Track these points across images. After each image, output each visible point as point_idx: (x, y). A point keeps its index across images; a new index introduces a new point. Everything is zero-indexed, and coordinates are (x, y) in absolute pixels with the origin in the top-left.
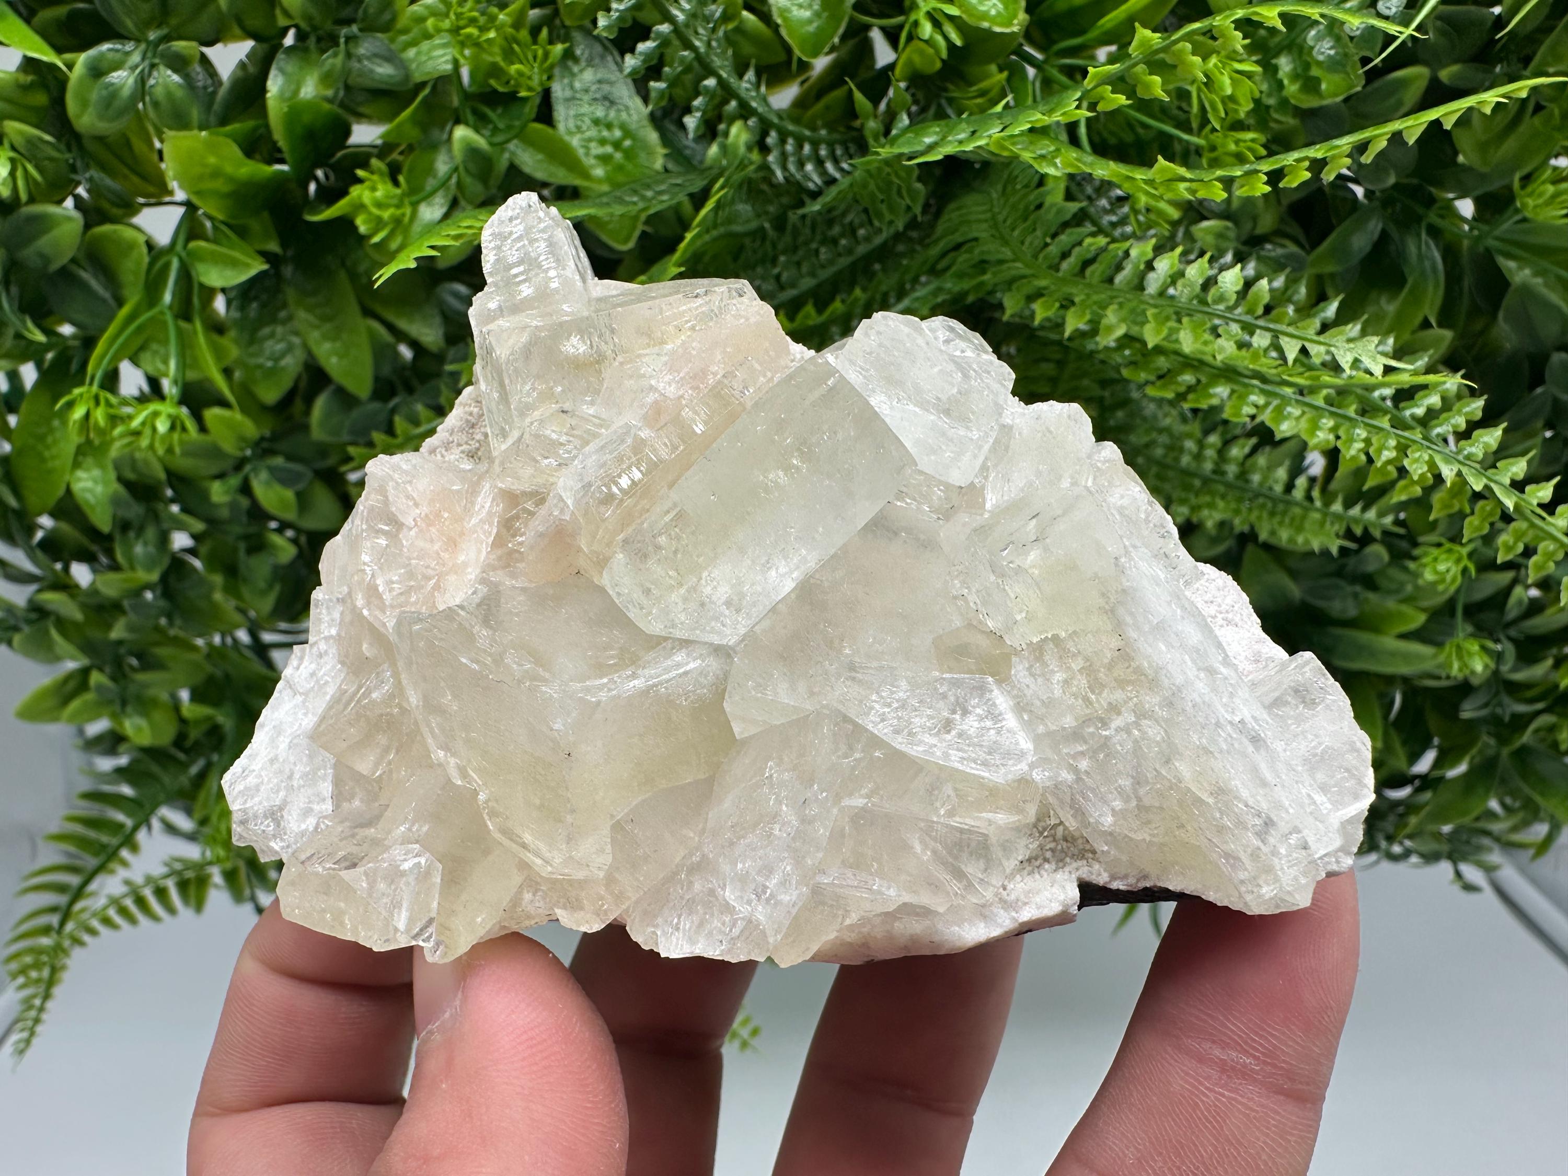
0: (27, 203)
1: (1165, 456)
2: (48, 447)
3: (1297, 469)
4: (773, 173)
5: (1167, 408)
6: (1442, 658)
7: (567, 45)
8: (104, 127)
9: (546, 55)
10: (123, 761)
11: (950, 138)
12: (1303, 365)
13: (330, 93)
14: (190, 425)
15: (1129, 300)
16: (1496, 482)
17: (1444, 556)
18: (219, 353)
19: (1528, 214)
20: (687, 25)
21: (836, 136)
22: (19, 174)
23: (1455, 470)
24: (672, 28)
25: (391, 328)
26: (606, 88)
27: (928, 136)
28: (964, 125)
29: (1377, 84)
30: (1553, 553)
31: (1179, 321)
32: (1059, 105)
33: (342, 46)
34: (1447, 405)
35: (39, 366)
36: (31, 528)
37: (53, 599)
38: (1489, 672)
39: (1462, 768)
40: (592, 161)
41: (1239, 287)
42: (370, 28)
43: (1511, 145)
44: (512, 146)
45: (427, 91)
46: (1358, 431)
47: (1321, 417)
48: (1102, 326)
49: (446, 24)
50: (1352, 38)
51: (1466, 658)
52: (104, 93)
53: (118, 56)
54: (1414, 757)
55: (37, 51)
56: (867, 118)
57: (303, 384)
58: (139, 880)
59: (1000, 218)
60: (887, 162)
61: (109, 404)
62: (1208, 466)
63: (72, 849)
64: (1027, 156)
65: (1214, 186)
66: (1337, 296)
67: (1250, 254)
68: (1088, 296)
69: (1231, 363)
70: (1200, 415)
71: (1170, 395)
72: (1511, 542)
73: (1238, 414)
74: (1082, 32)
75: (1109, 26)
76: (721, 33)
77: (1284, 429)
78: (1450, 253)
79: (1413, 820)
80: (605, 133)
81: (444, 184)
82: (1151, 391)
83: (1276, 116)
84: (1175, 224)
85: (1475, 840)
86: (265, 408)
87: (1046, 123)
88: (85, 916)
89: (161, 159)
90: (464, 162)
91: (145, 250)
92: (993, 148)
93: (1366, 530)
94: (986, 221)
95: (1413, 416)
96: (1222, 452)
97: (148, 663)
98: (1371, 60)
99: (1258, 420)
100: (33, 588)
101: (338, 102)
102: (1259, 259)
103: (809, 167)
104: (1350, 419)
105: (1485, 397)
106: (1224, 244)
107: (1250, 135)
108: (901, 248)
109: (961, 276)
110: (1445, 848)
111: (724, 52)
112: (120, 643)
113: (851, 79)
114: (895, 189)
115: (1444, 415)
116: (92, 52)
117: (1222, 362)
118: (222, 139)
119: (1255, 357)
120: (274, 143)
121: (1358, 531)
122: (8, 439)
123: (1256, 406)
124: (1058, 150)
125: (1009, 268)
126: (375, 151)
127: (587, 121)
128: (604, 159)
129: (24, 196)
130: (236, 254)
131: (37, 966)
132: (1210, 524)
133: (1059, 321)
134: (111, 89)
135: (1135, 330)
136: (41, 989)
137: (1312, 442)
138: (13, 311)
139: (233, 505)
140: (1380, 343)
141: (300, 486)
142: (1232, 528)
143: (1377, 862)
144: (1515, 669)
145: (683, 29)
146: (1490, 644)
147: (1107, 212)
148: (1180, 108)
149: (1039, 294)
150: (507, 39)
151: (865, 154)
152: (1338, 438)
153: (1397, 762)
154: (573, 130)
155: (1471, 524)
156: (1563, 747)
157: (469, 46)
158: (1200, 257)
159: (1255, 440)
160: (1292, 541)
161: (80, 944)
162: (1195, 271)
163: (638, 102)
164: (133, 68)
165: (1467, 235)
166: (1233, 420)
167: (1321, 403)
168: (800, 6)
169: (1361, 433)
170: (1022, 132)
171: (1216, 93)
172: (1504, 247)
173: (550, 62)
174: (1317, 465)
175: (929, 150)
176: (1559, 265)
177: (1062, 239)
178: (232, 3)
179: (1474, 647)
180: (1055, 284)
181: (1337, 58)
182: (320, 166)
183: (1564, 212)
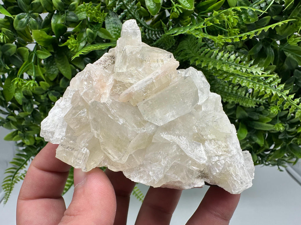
0: (6, 43)
1: (222, 89)
2: (10, 89)
3: (247, 91)
4: (147, 37)
5: (222, 81)
6: (275, 127)
7: (108, 13)
8: (20, 29)
10: (24, 148)
11: (179, 31)
12: (246, 73)
13: (63, 22)
14: (37, 85)
15: (214, 61)
16: (283, 95)
17: (275, 108)
18: (42, 71)
19: (290, 44)
20: (130, 10)
21: (159, 30)
22: (5, 38)
23: (275, 92)
24: (127, 10)
25: (75, 66)
26: (115, 21)
27: (175, 30)
28: (182, 29)
29: (261, 19)
30: (294, 108)
31: (223, 65)
32: (200, 25)
33: (65, 14)
34: (274, 80)
35: (8, 74)
36: (7, 104)
37: (11, 117)
38: (283, 130)
39: (279, 148)
40: (113, 35)
41: (235, 58)
42: (71, 10)
43: (286, 31)
44: (97, 32)
45: (81, 22)
46: (257, 85)
47: (250, 82)
48: (209, 66)
49: (85, 10)
51: (279, 127)
52: (21, 23)
53: (23, 16)
54: (270, 146)
55: (8, 15)
56: (164, 27)
57: (58, 77)
59: (190, 45)
60: (168, 35)
61: (21, 81)
62: (230, 91)
63: (15, 165)
64: (194, 34)
65: (229, 40)
66: (253, 59)
67: (237, 52)
68: (206, 60)
69: (233, 72)
70: (228, 82)
71: (222, 78)
72: (286, 106)
74: (205, 10)
75: (210, 9)
76: (137, 11)
77: (243, 85)
78: (275, 51)
79: (270, 158)
80: (115, 29)
81: (85, 39)
82: (218, 78)
83: (242, 26)
84: (223, 46)
85: (282, 162)
86: (51, 81)
87: (198, 28)
88: (17, 177)
89: (31, 34)
90: (89, 35)
91: (28, 52)
92: (188, 33)
93: (260, 103)
94: (187, 46)
95: (268, 82)
96: (232, 89)
97: (29, 129)
98: (259, 15)
99: (238, 83)
100: (7, 115)
101: (65, 24)
102: (239, 52)
103: (154, 36)
104: (256, 83)
105: (281, 79)
106: (232, 50)
107: (237, 29)
109: (182, 56)
110: (276, 163)
111: (137, 14)
112: (24, 126)
113: (161, 19)
114: (169, 40)
115: (273, 82)
116: (18, 15)
117: (231, 72)
118: (43, 31)
119: (237, 71)
120: (53, 32)
121: (258, 103)
122: (3, 87)
123: (238, 81)
124: (200, 33)
125: (191, 55)
126: (72, 33)
127: (112, 27)
128: (115, 34)
129: (5, 42)
130: (46, 53)
131: (8, 187)
132: (230, 102)
133: (201, 65)
135: (215, 66)
136: (9, 191)
137: (249, 87)
138: (3, 63)
139: (45, 100)
140: (261, 69)
141: (58, 96)
142: (234, 103)
143: (263, 166)
144: (289, 129)
146: (284, 125)
147: (210, 44)
148: (224, 24)
149: (197, 60)
150: (96, 12)
151: (164, 34)
152: (253, 86)
153: (267, 147)
154: (109, 29)
155: (279, 102)
156: (298, 144)
157: (89, 14)
158: (227, 52)
159: (238, 86)
160: (246, 105)
161: (16, 182)
162: (226, 55)
163: (121, 23)
164: (26, 18)
165: (278, 48)
166: (234, 83)
167: (250, 80)
168: (152, 6)
169: (258, 85)
170: (193, 30)
171: (230, 22)
172: (286, 50)
173: (105, 16)
174: (251, 91)
175: (175, 34)
176: (296, 53)
177: (201, 49)
178: (45, 6)
179: (281, 125)
180: (200, 58)
181: (253, 15)
182: (61, 36)
183: (297, 43)
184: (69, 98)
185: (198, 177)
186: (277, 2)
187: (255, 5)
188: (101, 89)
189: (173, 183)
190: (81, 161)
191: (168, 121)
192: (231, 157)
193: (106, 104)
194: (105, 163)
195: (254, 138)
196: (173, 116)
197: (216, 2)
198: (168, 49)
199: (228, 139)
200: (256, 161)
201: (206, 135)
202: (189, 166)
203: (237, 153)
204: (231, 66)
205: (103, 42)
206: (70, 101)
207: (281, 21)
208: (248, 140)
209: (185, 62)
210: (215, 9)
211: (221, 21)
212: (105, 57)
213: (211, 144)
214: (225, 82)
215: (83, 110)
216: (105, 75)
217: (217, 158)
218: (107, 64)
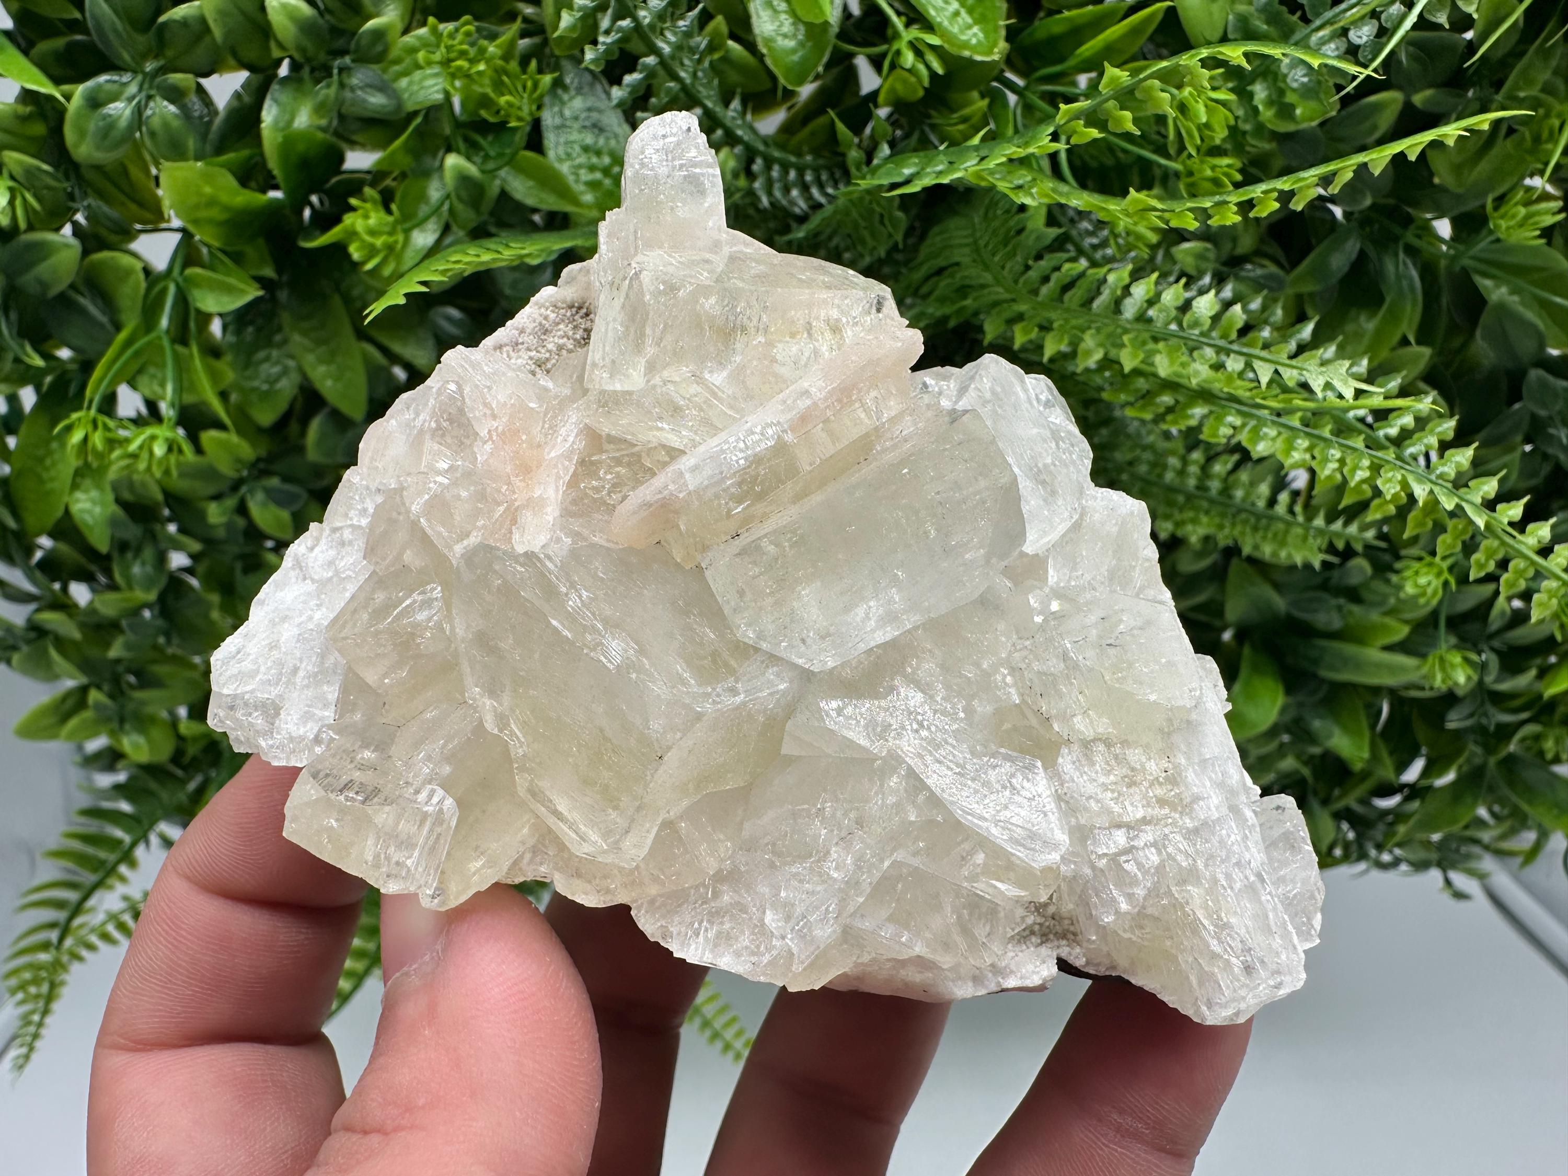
0: (26, 231)
1: (1150, 472)
2: (47, 469)
3: (1280, 483)
4: (759, 198)
5: (1148, 427)
6: (1425, 670)
7: (556, 75)
8: (100, 157)
9: (536, 85)
10: (121, 777)
11: (928, 170)
12: (1277, 388)
13: (323, 122)
14: (187, 448)
15: (1106, 325)
16: (1467, 501)
17: (1425, 570)
18: (214, 376)
19: (1501, 235)
20: (673, 57)
21: (821, 162)
22: (18, 202)
23: (1427, 489)
24: (658, 60)
25: (385, 351)
26: (595, 115)
27: (908, 167)
28: (942, 157)
29: (1350, 109)
30: (1525, 570)
31: (1155, 345)
32: (1034, 138)
33: (335, 77)
34: (1421, 422)
35: (38, 389)
36: (29, 550)
37: (50, 618)
38: (1472, 685)
39: (1450, 777)
40: (582, 188)
41: (1217, 308)
42: (363, 59)
43: (1484, 167)
44: (503, 173)
45: (418, 120)
46: (1332, 451)
47: (1297, 437)
48: (1080, 350)
49: (437, 57)
51: (1449, 670)
52: (101, 124)
53: (115, 87)
54: (1402, 766)
55: (35, 82)
56: (850, 149)
57: (298, 406)
58: (136, 895)
59: (982, 243)
60: (868, 192)
61: (106, 428)
62: (1192, 482)
63: (70, 865)
64: (1003, 186)
65: (1186, 216)
66: (1314, 315)
67: (1228, 277)
68: (1066, 321)
69: (1206, 386)
71: (1150, 415)
72: (1483, 560)
73: (1215, 435)
74: (1062, 60)
75: (1087, 54)
76: (706, 64)
77: (1261, 449)
78: (1428, 271)
79: (1402, 829)
80: (595, 160)
81: (436, 211)
82: (1129, 412)
83: (1253, 142)
84: (1154, 248)
85: (1464, 849)
86: (260, 430)
87: (1022, 155)
88: (83, 932)
89: (158, 184)
90: (456, 189)
91: (142, 276)
92: (970, 180)
93: (1348, 545)
94: (967, 245)
95: (1387, 438)
96: (1205, 468)
97: (146, 681)
98: (1344, 88)
99: (1234, 440)
100: (32, 607)
101: (331, 130)
102: (1238, 280)
103: (795, 193)
104: (1325, 440)
105: (1457, 417)
106: (1204, 265)
107: (1226, 161)
109: (942, 300)
110: (1434, 856)
111: (710, 82)
112: (118, 661)
113: (833, 108)
114: (877, 218)
115: (1416, 436)
116: (90, 84)
117: (1198, 385)
118: (217, 170)
119: (1230, 379)
120: (269, 170)
121: (1340, 545)
122: (8, 461)
123: (1234, 428)
124: (1034, 180)
125: (990, 294)
126: (369, 177)
127: (577, 148)
128: (593, 185)
129: (22, 224)
130: (232, 281)
131: (36, 981)
132: (1193, 539)
133: (1040, 346)
134: (108, 120)
135: (1113, 353)
136: (41, 1004)
137: (1291, 461)
138: (12, 337)
139: (229, 526)
140: (1351, 366)
141: (297, 507)
142: (1216, 542)
143: (1366, 872)
144: (1498, 680)
145: (670, 61)
146: (1474, 657)
147: (1088, 234)
148: (1159, 133)
149: (1020, 317)
150: (496, 71)
151: (848, 182)
152: (1314, 458)
153: (1386, 772)
154: (563, 156)
155: (1444, 542)
156: (1549, 756)
157: (459, 78)
158: (1177, 281)
159: (1236, 457)
160: (1277, 556)
161: (78, 959)
162: (1172, 295)
163: (627, 128)
164: (130, 99)
165: (1445, 255)
166: (1212, 440)
167: (1296, 423)
168: (785, 36)
169: (1336, 453)
170: (998, 165)
171: (1192, 121)
172: (1482, 267)
173: (539, 92)
174: (1300, 480)
175: (907, 182)
176: (1535, 283)
177: (1042, 263)
178: (227, 35)
179: (1456, 658)
180: (1034, 309)
181: (1311, 85)
182: (313, 192)
183: (1538, 233)
184: (352, 526)
185: (1023, 937)
186: (1434, 19)
187: (1321, 34)
188: (517, 482)
189: (889, 965)
190: (416, 854)
191: (862, 647)
192: (1196, 831)
193: (539, 559)
194: (541, 864)
195: (1317, 724)
196: (891, 618)
197: (1119, 17)
198: (867, 260)
199: (1176, 738)
200: (1331, 848)
201: (1065, 718)
202: (973, 878)
203: (1225, 811)
204: (1195, 354)
205: (534, 228)
206: (360, 543)
207: (1459, 118)
208: (1286, 738)
209: (955, 330)
210: (1111, 54)
211: (1141, 114)
212: (543, 310)
213: (1092, 764)
214: (1167, 435)
215: (423, 593)
216: (541, 406)
217: (1120, 838)
218: (550, 346)
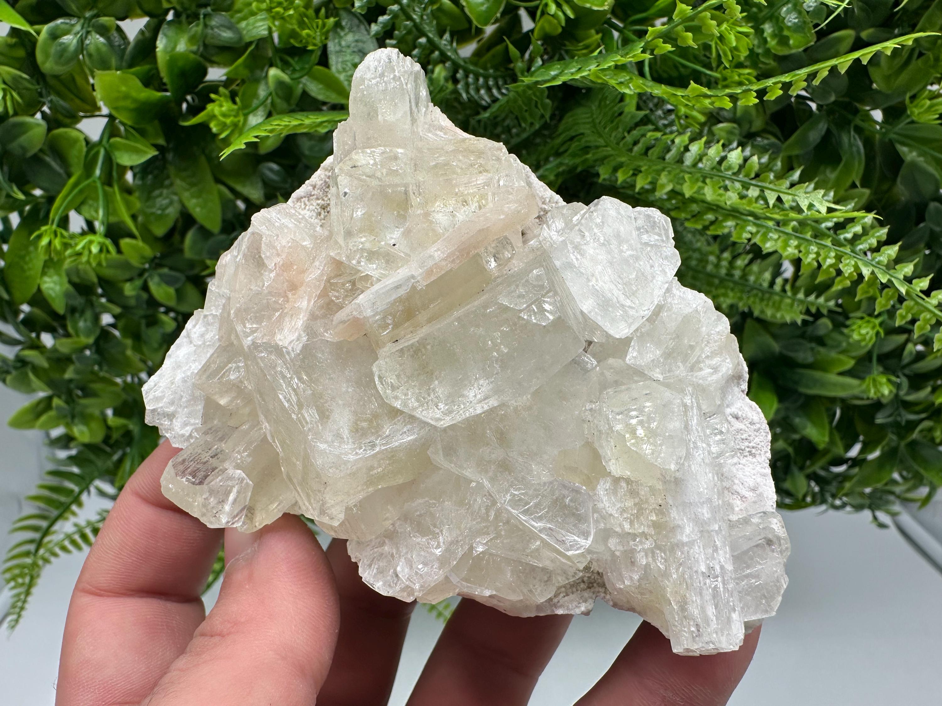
0: (13, 116)
1: (697, 265)
2: (26, 263)
3: (777, 272)
4: (460, 95)
5: (698, 237)
6: (864, 387)
7: (337, 19)
8: (59, 69)
9: (324, 25)
10: (73, 452)
11: (566, 72)
12: (779, 208)
13: (194, 48)
14: (112, 249)
15: (674, 169)
16: (895, 278)
17: (864, 325)
18: (128, 205)
19: (915, 119)
20: (408, 6)
21: (498, 73)
22: (8, 98)
23: (870, 270)
24: (399, 7)
25: (232, 190)
26: (360, 45)
27: (554, 70)
28: (574, 64)
29: (823, 40)
30: (930, 319)
31: (704, 182)
32: (631, 50)
33: (202, 20)
34: (865, 232)
35: (21, 214)
36: (17, 312)
37: (30, 354)
38: (892, 396)
39: (877, 454)
41: (741, 161)
42: (218, 9)
43: (904, 77)
44: (304, 80)
45: (252, 47)
46: (812, 247)
47: (790, 239)
48: (658, 185)
49: (264, 6)
50: (808, 12)
51: (878, 387)
52: (59, 48)
53: (67, 27)
54: (848, 447)
55: (18, 23)
56: (517, 61)
57: (180, 225)
58: (83, 523)
59: (597, 121)
60: (529, 87)
61: (62, 236)
62: (723, 271)
63: (42, 505)
64: (612, 82)
65: (725, 99)
66: (799, 167)
67: (747, 143)
68: (650, 167)
69: (735, 206)
70: (718, 240)
71: (699, 227)
72: (904, 314)
73: (740, 238)
74: (646, 10)
75: (662, 5)
76: (429, 11)
77: (768, 247)
78: (868, 143)
79: (848, 485)
81: (263, 103)
82: (687, 224)
83: (762, 59)
84: (702, 125)
85: (884, 497)
86: (157, 239)
87: (623, 63)
88: (50, 546)
89: (94, 90)
90: (276, 90)
91: (84, 143)
92: (592, 78)
93: (818, 310)
94: (588, 123)
95: (845, 239)
96: (731, 263)
97: (87, 393)
98: (820, 25)
99: (752, 242)
100: (18, 348)
101: (199, 54)
102: (753, 147)
103: (482, 92)
104: (807, 240)
105: (889, 226)
106: (732, 137)
107: (747, 71)
108: (538, 140)
109: (574, 155)
110: (867, 502)
111: (431, 22)
112: (70, 381)
113: (508, 38)
114: (533, 103)
115: (864, 238)
116: (52, 24)
117: (730, 206)
118: (130, 76)
119: (750, 203)
120: (161, 79)
121: (813, 310)
122: (3, 259)
123: (751, 233)
124: (631, 79)
125: (602, 151)
126: (222, 84)
127: (349, 64)
129: (11, 111)
130: (139, 146)
131: (22, 575)
133: (633, 183)
134: (63, 46)
135: (678, 188)
136: (25, 589)
137: (785, 254)
138: (5, 181)
139: (138, 297)
140: (824, 194)
141: (178, 286)
142: (737, 308)
143: (826, 511)
144: (908, 394)
145: (406, 8)
146: (894, 378)
147: (661, 118)
148: (705, 56)
149: (620, 166)
150: (300, 15)
151: (515, 82)
152: (800, 252)
153: (839, 450)
154: (341, 69)
155: (880, 303)
156: (938, 440)
157: (278, 20)
158: (717, 143)
159: (752, 254)
160: (774, 316)
161: (46, 561)
162: (714, 152)
164: (76, 34)
165: (877, 132)
166: (737, 242)
167: (790, 231)
169: (814, 248)
170: (609, 68)
171: (726, 45)
172: (901, 139)
173: (326, 29)
174: (788, 270)
175: (553, 79)
176: (933, 149)
177: (634, 133)
179: (884, 380)
180: (630, 160)
181: (799, 24)
182: (189, 93)
183: (937, 116)
195: (797, 421)
200: (805, 496)
204: (729, 186)
207: (891, 39)
208: (779, 428)
